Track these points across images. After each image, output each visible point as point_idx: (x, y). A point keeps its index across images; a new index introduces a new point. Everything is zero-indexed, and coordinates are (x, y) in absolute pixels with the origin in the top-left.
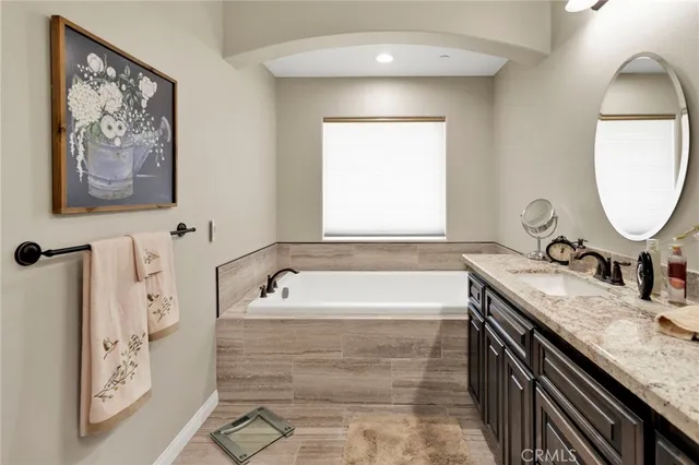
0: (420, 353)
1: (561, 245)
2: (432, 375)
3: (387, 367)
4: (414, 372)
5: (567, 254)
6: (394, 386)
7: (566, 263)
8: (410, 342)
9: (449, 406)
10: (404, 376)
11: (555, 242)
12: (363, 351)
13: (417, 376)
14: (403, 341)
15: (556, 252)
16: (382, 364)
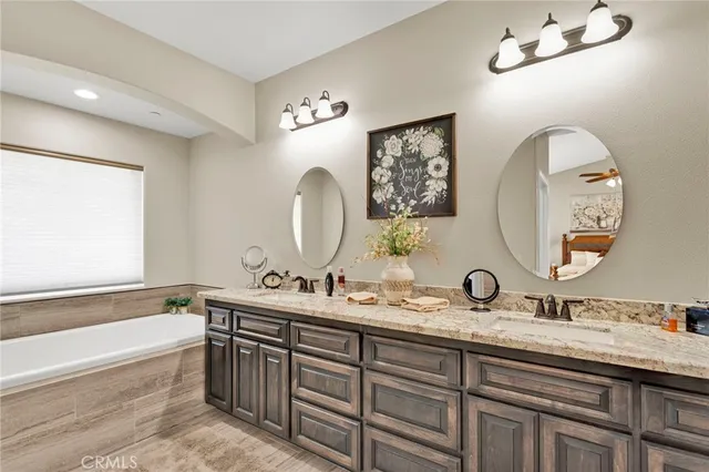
0: (163, 385)
1: (272, 276)
2: (174, 400)
3: (131, 409)
4: (156, 405)
5: (277, 281)
6: (137, 425)
7: (277, 287)
8: (153, 378)
9: (188, 421)
10: (146, 412)
11: (268, 275)
12: (102, 403)
13: (160, 408)
14: (146, 380)
15: (269, 281)
16: (125, 408)
